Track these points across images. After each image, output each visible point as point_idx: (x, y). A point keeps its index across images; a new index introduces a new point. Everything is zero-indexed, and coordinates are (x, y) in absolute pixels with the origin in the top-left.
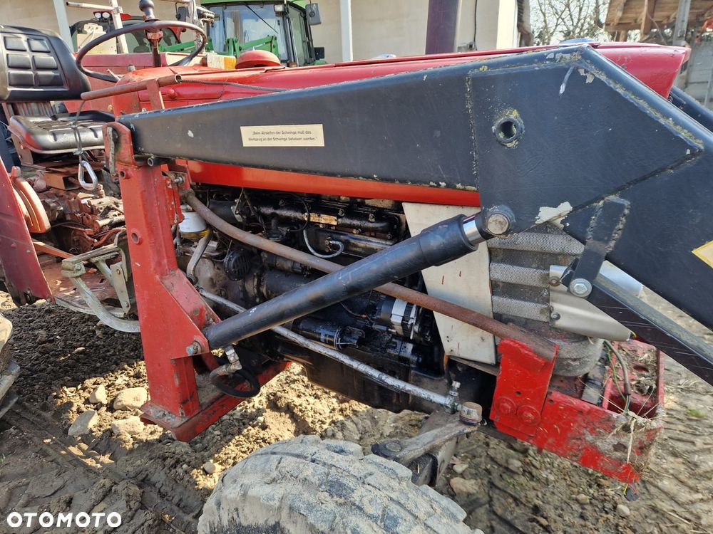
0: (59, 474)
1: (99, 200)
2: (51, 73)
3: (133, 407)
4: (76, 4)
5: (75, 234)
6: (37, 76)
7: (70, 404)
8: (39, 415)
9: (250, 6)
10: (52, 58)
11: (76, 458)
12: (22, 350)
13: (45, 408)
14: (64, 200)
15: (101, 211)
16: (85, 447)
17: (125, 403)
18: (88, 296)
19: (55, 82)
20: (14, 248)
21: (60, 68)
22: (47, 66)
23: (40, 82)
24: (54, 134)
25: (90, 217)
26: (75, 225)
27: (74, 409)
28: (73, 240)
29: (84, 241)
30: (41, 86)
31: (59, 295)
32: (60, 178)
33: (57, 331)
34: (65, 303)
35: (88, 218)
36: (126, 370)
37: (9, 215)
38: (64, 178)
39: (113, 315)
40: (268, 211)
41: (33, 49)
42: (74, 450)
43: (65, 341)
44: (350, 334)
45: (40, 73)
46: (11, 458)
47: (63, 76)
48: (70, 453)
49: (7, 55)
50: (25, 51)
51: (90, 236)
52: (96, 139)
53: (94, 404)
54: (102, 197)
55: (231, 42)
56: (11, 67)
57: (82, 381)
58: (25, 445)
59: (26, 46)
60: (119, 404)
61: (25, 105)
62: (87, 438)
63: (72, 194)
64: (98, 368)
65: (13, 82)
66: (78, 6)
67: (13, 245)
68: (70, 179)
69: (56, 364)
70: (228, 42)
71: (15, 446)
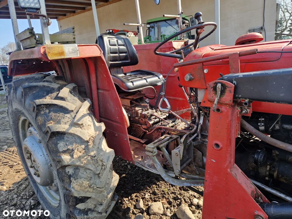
1: (147, 112)
2: (124, 54)
3: (158, 214)
4: (127, 24)
5: (134, 127)
6: (119, 56)
7: (128, 208)
9: (166, 21)
10: (125, 47)
14: (130, 111)
15: (149, 117)
17: (155, 211)
18: (158, 165)
19: (126, 58)
20: (116, 136)
21: (128, 52)
22: (124, 51)
23: (120, 59)
24: (132, 82)
25: (143, 119)
26: (136, 123)
27: (131, 211)
28: (133, 129)
29: (138, 130)
30: (120, 60)
32: (129, 101)
34: (140, 165)
35: (142, 120)
36: (148, 189)
37: (118, 122)
38: (130, 101)
39: (169, 176)
41: (119, 44)
45: (121, 55)
47: (128, 56)
49: (110, 48)
50: (116, 45)
51: (144, 129)
52: (147, 83)
53: (139, 209)
54: (148, 110)
55: (163, 36)
56: (111, 53)
57: (130, 195)
59: (116, 43)
60: (152, 211)
61: (113, 69)
63: (133, 108)
64: (134, 187)
65: (111, 60)
66: (128, 25)
67: (116, 135)
68: (133, 101)
70: (162, 36)
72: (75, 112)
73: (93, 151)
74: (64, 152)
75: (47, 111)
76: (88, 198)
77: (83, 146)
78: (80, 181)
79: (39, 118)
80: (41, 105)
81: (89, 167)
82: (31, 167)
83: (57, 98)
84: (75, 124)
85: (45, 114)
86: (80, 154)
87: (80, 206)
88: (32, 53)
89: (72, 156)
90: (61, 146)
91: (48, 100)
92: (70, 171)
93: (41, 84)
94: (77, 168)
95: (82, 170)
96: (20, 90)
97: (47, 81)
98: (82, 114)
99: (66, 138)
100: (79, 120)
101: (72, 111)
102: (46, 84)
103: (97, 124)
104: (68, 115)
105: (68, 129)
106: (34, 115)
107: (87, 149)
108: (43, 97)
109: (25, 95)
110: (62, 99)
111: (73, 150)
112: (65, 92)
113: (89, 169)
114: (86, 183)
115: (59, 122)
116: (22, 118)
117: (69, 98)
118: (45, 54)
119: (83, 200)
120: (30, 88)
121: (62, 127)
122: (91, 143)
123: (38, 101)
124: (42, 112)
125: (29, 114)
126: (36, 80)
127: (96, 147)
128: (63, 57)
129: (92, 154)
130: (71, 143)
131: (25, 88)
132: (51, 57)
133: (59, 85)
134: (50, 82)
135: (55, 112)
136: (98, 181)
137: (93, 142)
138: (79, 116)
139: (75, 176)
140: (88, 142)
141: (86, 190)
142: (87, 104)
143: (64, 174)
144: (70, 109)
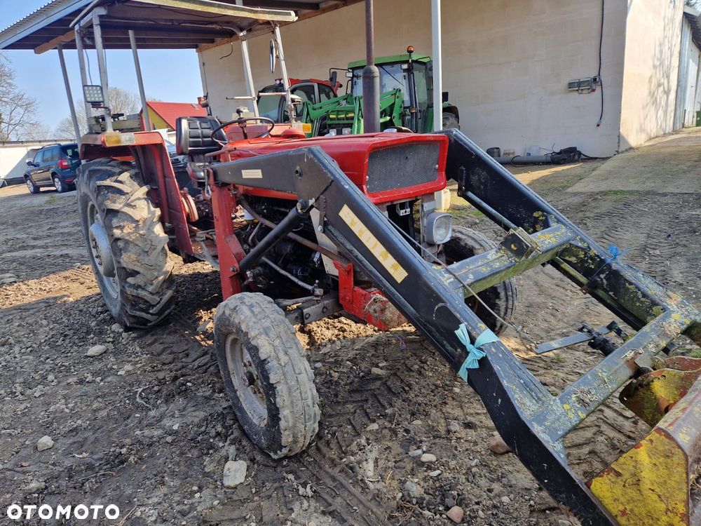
0: (186, 345)
2: (210, 139)
6: (203, 141)
7: (201, 318)
8: (186, 321)
10: (211, 131)
11: (197, 341)
12: (188, 294)
13: (190, 319)
16: (202, 336)
18: (205, 250)
21: (215, 137)
22: (209, 135)
23: (204, 144)
27: (203, 320)
30: (204, 146)
31: (197, 252)
33: (207, 286)
40: (276, 208)
41: (203, 128)
42: (198, 338)
43: (210, 291)
44: (307, 271)
45: (205, 139)
46: (168, 336)
48: (196, 339)
49: (190, 131)
50: (198, 129)
56: (191, 137)
58: (175, 332)
59: (199, 126)
62: (205, 333)
65: (191, 145)
69: (202, 301)
71: (171, 332)
72: (130, 194)
73: (142, 230)
74: (117, 228)
75: (106, 192)
76: (138, 273)
77: (134, 225)
78: (129, 254)
79: (99, 198)
80: (100, 186)
81: (137, 242)
82: (97, 257)
83: (117, 181)
84: (129, 205)
85: (104, 194)
86: (131, 231)
87: (130, 280)
88: (96, 139)
89: (122, 231)
90: (115, 222)
91: (108, 182)
92: (121, 244)
93: (104, 168)
94: (127, 242)
95: (131, 246)
96: (87, 173)
97: (111, 166)
98: (137, 197)
99: (119, 216)
100: (132, 201)
101: (128, 193)
102: (109, 168)
103: (152, 209)
104: (124, 197)
105: (121, 208)
106: (95, 195)
107: (137, 227)
108: (105, 179)
109: (90, 177)
110: (121, 182)
111: (124, 226)
112: (125, 176)
113: (137, 245)
114: (133, 257)
115: (114, 202)
116: (90, 204)
117: (127, 182)
118: (104, 142)
119: (134, 273)
120: (95, 171)
121: (116, 206)
122: (141, 223)
123: (99, 183)
124: (102, 193)
125: (92, 194)
126: (102, 164)
127: (147, 227)
128: (119, 145)
129: (141, 232)
130: (124, 221)
131: (90, 171)
132: (108, 145)
133: (121, 170)
134: (114, 166)
135: (113, 193)
136: (147, 259)
137: (144, 222)
138: (132, 198)
139: (125, 249)
140: (138, 221)
141: (134, 263)
142: (145, 189)
143: (116, 248)
144: (125, 191)
